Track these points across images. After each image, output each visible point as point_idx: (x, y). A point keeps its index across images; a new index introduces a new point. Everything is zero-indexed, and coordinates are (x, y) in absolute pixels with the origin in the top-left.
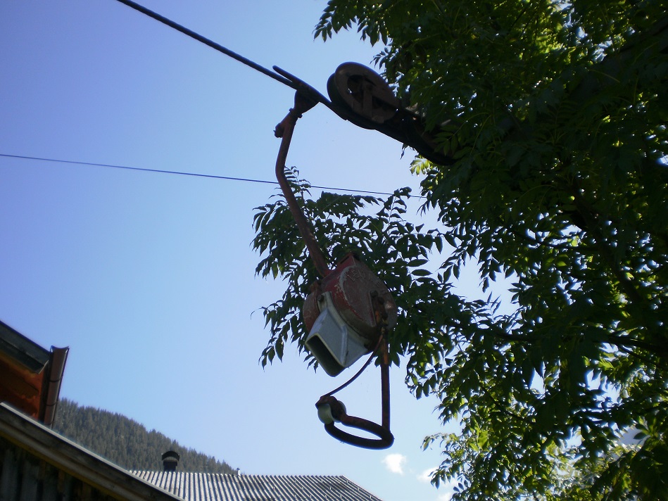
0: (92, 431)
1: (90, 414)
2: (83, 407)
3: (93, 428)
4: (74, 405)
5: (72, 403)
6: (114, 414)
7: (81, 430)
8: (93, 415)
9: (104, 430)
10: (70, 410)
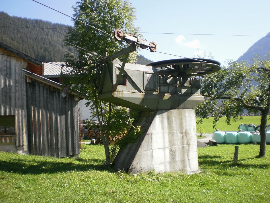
0: (59, 32)
1: (57, 26)
2: (54, 24)
3: (59, 31)
4: (50, 23)
5: (50, 22)
6: (67, 25)
7: (55, 32)
8: (59, 26)
9: (64, 32)
10: (49, 25)
